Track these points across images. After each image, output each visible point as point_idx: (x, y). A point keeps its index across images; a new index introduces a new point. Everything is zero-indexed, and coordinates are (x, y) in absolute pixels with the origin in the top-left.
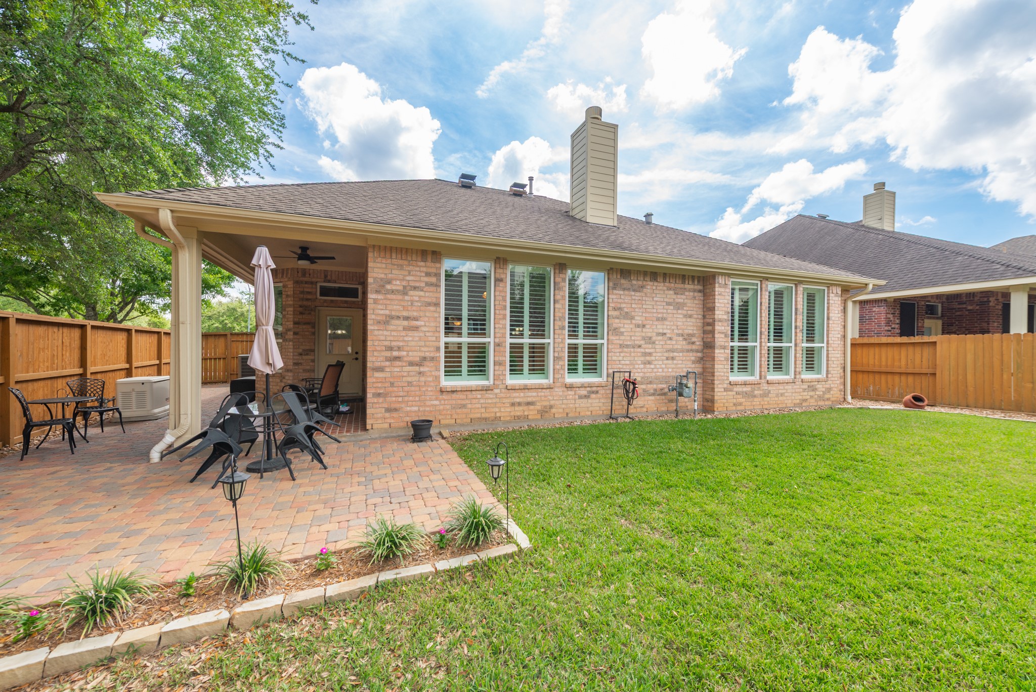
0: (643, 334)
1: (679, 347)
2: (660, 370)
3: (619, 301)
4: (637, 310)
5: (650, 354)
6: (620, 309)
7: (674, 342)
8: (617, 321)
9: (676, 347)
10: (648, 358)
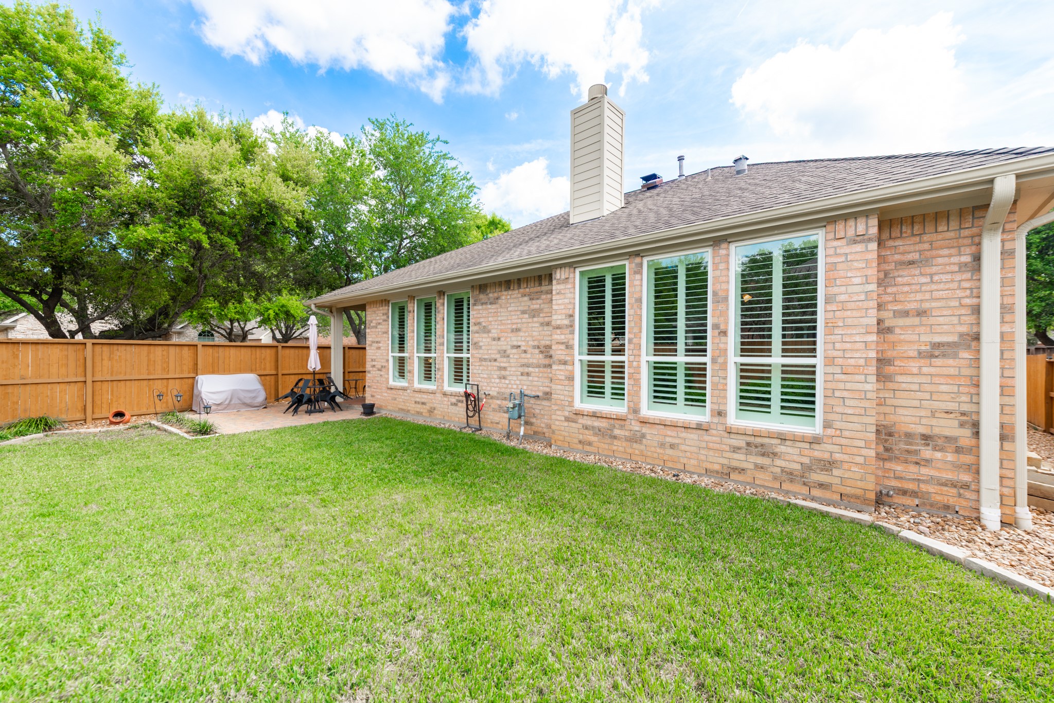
0: (499, 348)
1: (535, 361)
2: (515, 386)
3: (479, 316)
4: (493, 323)
5: (505, 369)
6: (479, 323)
7: (529, 356)
8: (477, 335)
9: (531, 361)
10: (503, 373)
